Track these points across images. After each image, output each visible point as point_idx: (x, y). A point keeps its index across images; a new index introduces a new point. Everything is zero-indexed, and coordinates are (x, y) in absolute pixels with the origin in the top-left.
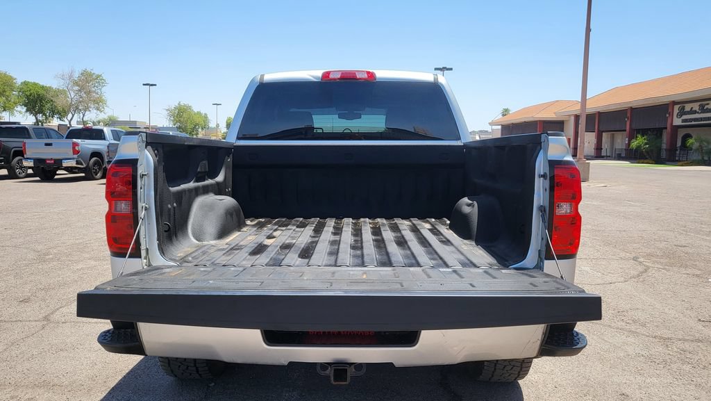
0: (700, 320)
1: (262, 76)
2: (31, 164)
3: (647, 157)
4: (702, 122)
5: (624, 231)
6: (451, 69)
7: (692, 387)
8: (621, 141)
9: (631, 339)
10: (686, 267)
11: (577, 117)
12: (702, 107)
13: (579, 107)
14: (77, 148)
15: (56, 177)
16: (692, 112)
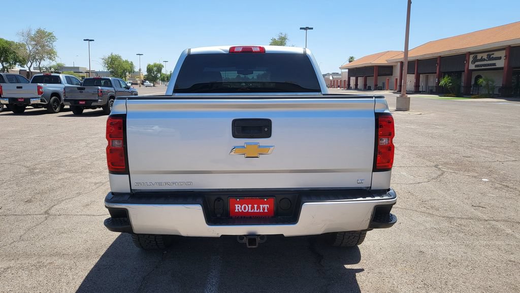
0: (473, 206)
1: (189, 50)
2: (7, 102)
3: (451, 92)
4: (489, 67)
5: (431, 147)
6: (312, 29)
7: (463, 246)
8: (433, 81)
9: (429, 219)
10: (469, 171)
11: (402, 63)
12: (489, 56)
13: (402, 56)
14: (41, 90)
15: (26, 111)
16: (482, 60)
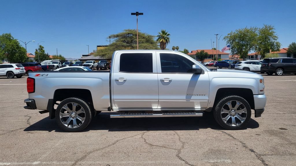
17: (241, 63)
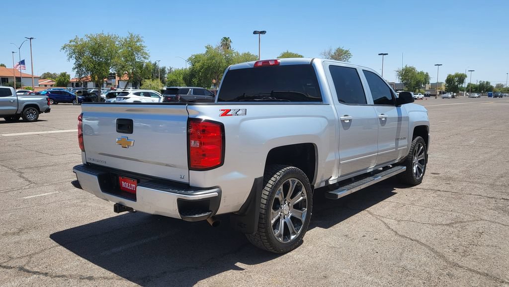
17: (127, 93)
